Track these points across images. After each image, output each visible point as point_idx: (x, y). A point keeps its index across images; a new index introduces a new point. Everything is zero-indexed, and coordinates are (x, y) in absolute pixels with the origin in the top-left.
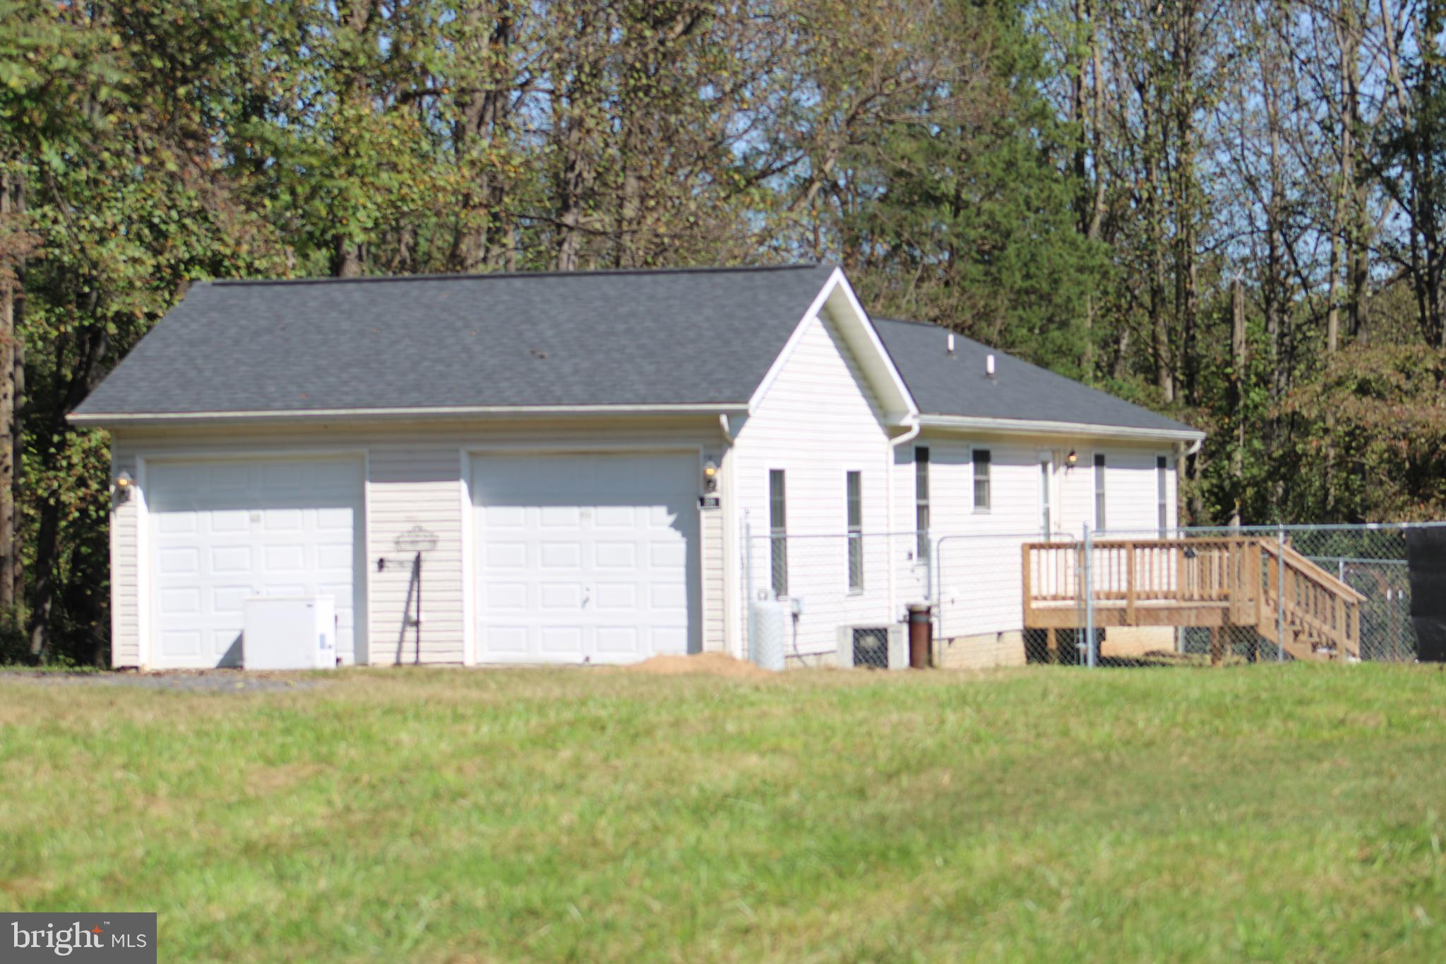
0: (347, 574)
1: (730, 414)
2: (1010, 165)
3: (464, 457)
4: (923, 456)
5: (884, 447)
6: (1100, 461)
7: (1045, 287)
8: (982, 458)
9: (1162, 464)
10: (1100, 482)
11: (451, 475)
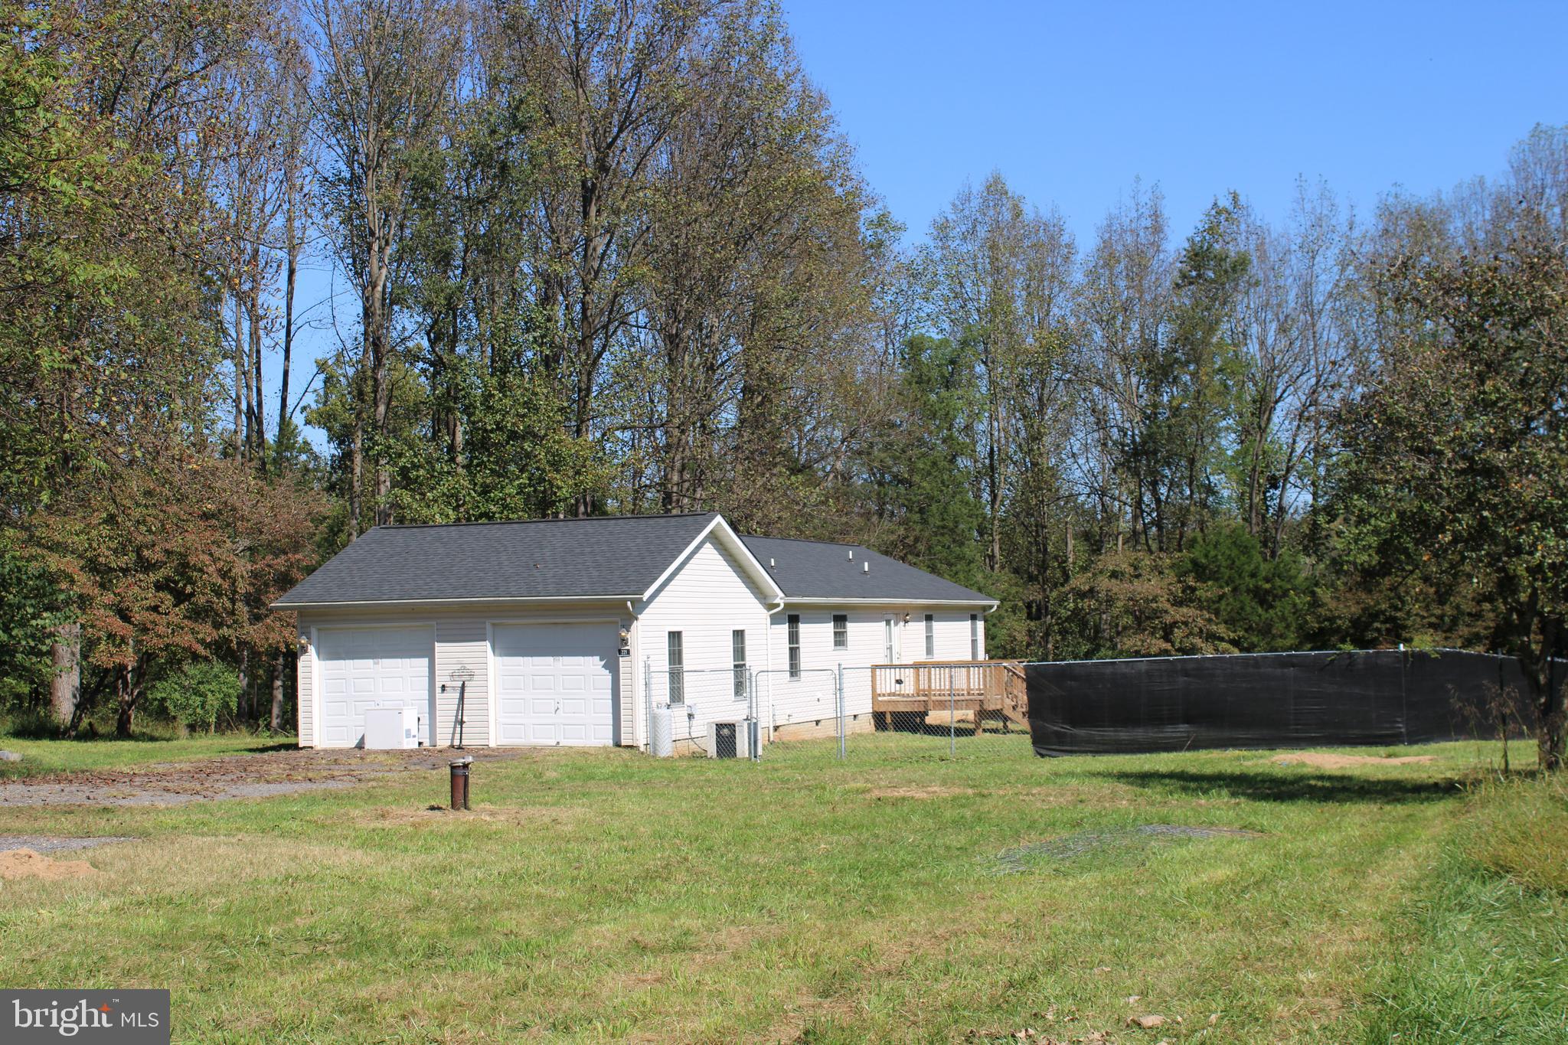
0: (425, 694)
1: (633, 602)
2: (934, 464)
3: (488, 627)
4: (794, 620)
5: (764, 615)
6: (929, 618)
7: (951, 525)
8: (840, 620)
9: (974, 618)
10: (929, 629)
11: (481, 638)
